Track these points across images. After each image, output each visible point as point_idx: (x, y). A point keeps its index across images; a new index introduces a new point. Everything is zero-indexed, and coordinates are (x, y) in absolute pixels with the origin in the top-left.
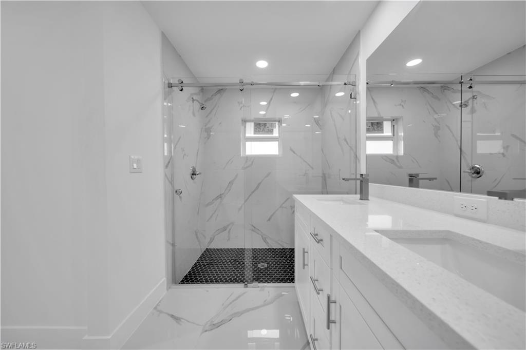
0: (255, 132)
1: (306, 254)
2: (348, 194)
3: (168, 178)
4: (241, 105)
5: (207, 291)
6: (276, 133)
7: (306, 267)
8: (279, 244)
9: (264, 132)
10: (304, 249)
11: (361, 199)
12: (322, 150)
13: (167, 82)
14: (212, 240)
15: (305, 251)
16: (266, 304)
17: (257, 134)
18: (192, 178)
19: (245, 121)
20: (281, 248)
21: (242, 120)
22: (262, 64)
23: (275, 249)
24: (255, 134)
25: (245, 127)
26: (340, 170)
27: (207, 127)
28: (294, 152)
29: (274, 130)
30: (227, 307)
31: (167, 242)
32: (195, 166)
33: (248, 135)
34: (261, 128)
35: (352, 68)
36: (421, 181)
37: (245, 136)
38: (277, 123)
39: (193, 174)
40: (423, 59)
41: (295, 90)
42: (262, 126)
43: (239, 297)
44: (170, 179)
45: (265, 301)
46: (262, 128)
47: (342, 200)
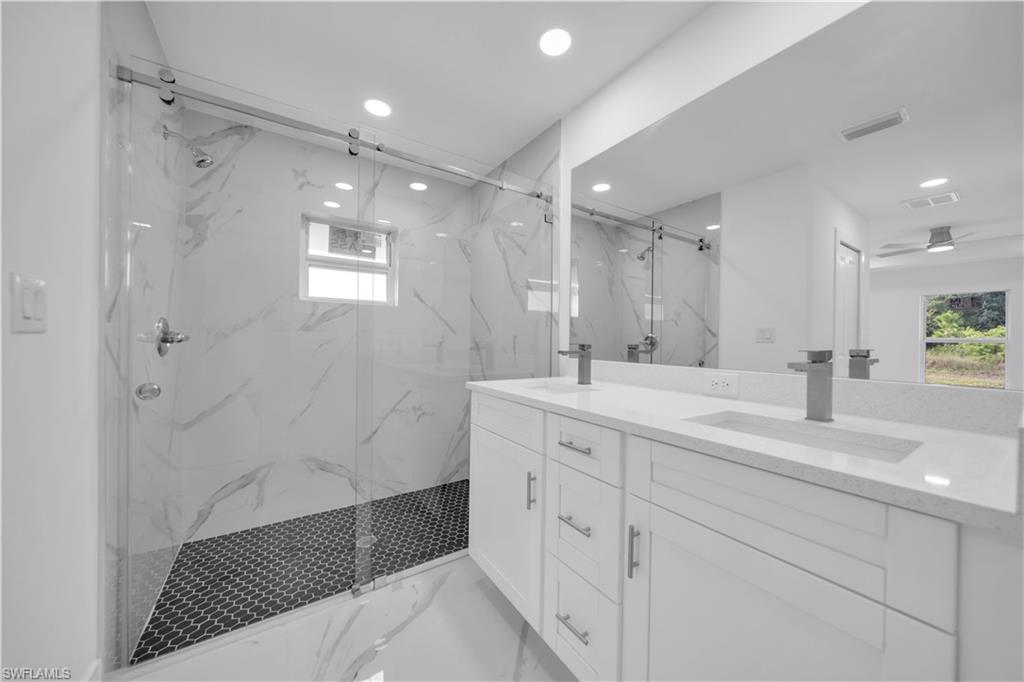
0: (333, 247)
1: (532, 482)
2: (533, 377)
3: (111, 353)
4: (302, 180)
5: (256, 643)
6: (381, 258)
7: (532, 504)
8: (388, 488)
9: (355, 249)
10: (529, 474)
11: (580, 383)
12: (472, 300)
13: (115, 63)
14: (202, 518)
15: (532, 476)
16: (418, 610)
17: (338, 252)
18: (160, 349)
19: (307, 219)
20: (393, 495)
21: (303, 216)
22: (378, 108)
23: (381, 501)
24: (331, 251)
25: (307, 233)
26: (515, 337)
27: (192, 213)
28: (421, 300)
29: (378, 249)
30: (333, 651)
31: (108, 546)
32: (165, 317)
33: (313, 251)
34: (348, 239)
35: (545, 171)
36: (641, 355)
37: (307, 252)
38: (384, 237)
39: (165, 340)
40: (611, 185)
41: (421, 178)
42: (347, 236)
43: (351, 621)
44: (115, 355)
45: (414, 606)
46: (349, 241)
47: (546, 387)
